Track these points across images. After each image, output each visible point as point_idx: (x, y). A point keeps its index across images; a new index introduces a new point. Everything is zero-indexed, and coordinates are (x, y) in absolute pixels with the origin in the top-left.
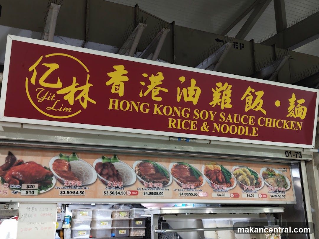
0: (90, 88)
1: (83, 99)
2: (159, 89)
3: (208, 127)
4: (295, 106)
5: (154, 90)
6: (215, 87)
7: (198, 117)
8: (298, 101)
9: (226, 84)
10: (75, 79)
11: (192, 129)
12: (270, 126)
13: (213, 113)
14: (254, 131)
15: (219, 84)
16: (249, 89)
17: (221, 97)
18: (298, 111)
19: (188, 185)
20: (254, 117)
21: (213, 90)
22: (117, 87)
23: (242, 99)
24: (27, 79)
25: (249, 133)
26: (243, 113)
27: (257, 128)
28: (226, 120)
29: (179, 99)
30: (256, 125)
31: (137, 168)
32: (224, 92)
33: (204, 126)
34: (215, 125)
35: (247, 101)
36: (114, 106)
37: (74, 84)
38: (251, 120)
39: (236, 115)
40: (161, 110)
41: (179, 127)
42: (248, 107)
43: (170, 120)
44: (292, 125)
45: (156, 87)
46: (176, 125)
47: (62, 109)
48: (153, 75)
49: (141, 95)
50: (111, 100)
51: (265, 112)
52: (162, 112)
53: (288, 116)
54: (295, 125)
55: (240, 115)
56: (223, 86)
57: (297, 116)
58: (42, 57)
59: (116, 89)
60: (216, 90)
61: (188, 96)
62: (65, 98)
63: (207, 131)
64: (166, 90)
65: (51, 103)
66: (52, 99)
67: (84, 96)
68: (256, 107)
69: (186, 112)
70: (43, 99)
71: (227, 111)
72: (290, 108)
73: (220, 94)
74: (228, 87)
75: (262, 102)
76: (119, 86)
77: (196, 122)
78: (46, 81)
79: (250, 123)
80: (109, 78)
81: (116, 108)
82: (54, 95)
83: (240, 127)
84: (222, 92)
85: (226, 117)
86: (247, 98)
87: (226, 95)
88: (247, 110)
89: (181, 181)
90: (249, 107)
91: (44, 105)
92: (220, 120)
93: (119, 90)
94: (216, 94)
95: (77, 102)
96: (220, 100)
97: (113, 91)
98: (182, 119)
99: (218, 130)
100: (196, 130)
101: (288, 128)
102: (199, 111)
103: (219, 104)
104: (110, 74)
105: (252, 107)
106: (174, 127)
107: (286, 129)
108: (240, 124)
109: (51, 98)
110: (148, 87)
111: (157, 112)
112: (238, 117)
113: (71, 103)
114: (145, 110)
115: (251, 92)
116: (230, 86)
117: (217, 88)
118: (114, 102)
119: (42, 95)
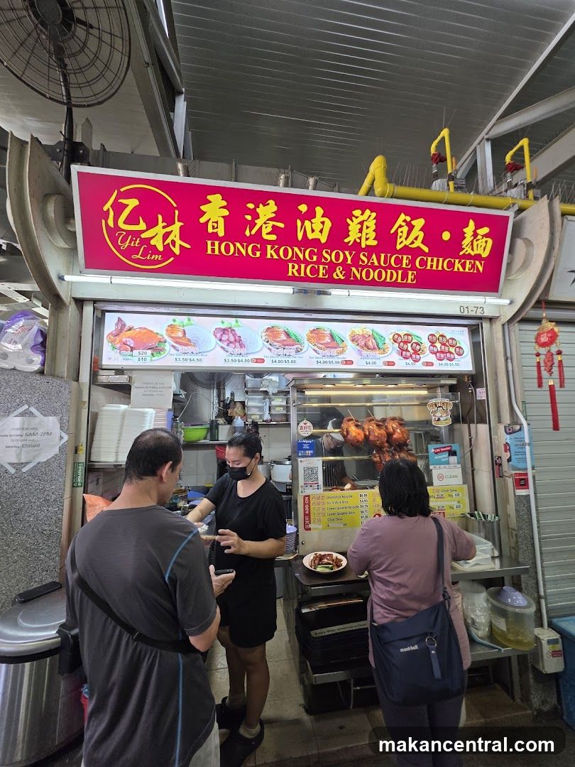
0: (181, 228)
1: (173, 243)
2: (272, 223)
3: (344, 272)
4: (473, 238)
5: (264, 226)
6: (351, 216)
7: (329, 260)
8: (479, 231)
9: (368, 212)
10: (160, 217)
11: (321, 276)
12: (434, 268)
13: (350, 254)
14: (410, 277)
15: (357, 212)
16: (403, 217)
17: (361, 231)
18: (477, 245)
19: (327, 352)
20: (410, 257)
21: (348, 220)
22: (215, 225)
23: (392, 231)
24: (103, 222)
25: (402, 280)
26: (394, 251)
27: (415, 272)
28: (368, 263)
29: (300, 236)
30: (414, 268)
31: (264, 334)
32: (365, 224)
33: (338, 271)
34: (354, 269)
35: (400, 234)
36: (213, 250)
37: (161, 224)
38: (405, 261)
39: (383, 255)
40: (277, 252)
41: (302, 275)
42: (400, 243)
43: (290, 265)
44: (468, 266)
45: (267, 222)
46: (299, 271)
47: (151, 256)
48: (261, 205)
49: (247, 233)
50: (209, 243)
51: (426, 249)
52: (278, 255)
53: (461, 253)
54: (473, 266)
55: (389, 255)
56: (362, 214)
57: (476, 252)
58: (116, 192)
59: (213, 227)
60: (353, 221)
61: (313, 231)
62: (153, 242)
63: (343, 278)
64: (281, 225)
65: (136, 250)
66: (136, 245)
67: (175, 239)
68: (413, 243)
69: (311, 254)
70: (126, 246)
71: (370, 250)
72: (465, 242)
73: (359, 226)
74: (370, 216)
75: (421, 235)
76: (217, 222)
77: (327, 267)
78: (126, 222)
79: (404, 266)
80: (203, 213)
81: (217, 252)
82: (138, 239)
83: (389, 271)
84: (362, 223)
85: (369, 258)
86: (400, 230)
87: (367, 227)
88: (399, 247)
89: (319, 348)
90: (402, 242)
91: (129, 252)
92: (360, 263)
93: (217, 228)
94: (353, 227)
95: (166, 247)
96: (360, 235)
97: (210, 230)
98: (307, 263)
99: (358, 276)
100: (326, 277)
101: (461, 270)
102: (329, 251)
103: (358, 241)
104: (203, 208)
105: (407, 243)
106: (296, 274)
107: (459, 272)
108: (390, 267)
109: (135, 243)
110: (256, 221)
111: (271, 255)
112: (386, 257)
113: (161, 248)
114: (255, 254)
115: (405, 221)
116: (374, 215)
117: (354, 218)
118: (213, 244)
119: (124, 240)
